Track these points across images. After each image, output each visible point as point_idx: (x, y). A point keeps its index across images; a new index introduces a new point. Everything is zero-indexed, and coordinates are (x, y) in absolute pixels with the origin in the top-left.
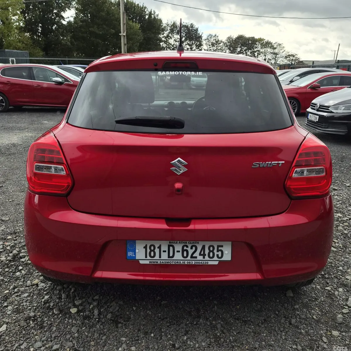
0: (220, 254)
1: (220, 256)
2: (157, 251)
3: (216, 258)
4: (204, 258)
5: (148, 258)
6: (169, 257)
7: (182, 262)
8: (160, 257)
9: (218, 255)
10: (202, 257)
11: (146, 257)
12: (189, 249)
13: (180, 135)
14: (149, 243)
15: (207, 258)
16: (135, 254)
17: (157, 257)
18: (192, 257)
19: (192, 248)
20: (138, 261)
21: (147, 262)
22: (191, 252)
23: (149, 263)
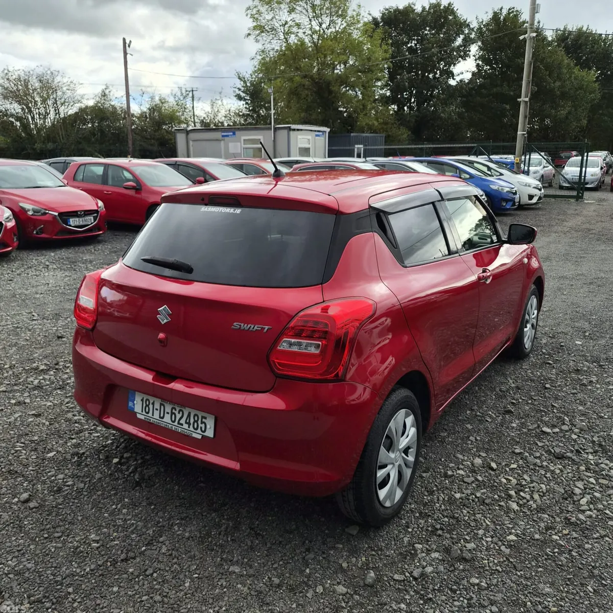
0: (203, 426)
1: (203, 429)
2: (151, 406)
3: (199, 431)
4: (189, 427)
5: (144, 413)
6: (160, 417)
7: (170, 426)
8: (153, 415)
9: (201, 428)
10: (187, 425)
11: (142, 411)
12: (177, 412)
13: (189, 282)
14: (146, 397)
15: (191, 428)
16: (134, 405)
17: (150, 414)
18: (179, 423)
20: (136, 413)
21: (142, 417)
22: (178, 416)
23: (144, 419)
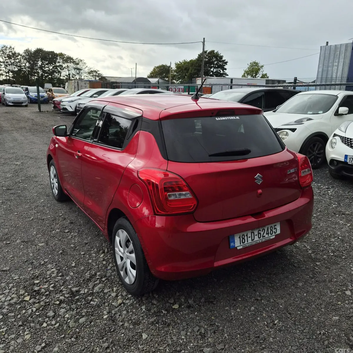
0: (275, 230)
1: (275, 232)
2: (246, 238)
3: (274, 234)
5: (242, 244)
6: (252, 240)
7: (258, 241)
8: (248, 242)
10: (267, 235)
11: (240, 244)
12: (261, 232)
13: (245, 160)
14: (241, 234)
15: (270, 235)
16: (234, 244)
17: (246, 242)
18: (263, 237)
19: (262, 231)
20: (236, 248)
22: (262, 233)
23: (242, 248)
